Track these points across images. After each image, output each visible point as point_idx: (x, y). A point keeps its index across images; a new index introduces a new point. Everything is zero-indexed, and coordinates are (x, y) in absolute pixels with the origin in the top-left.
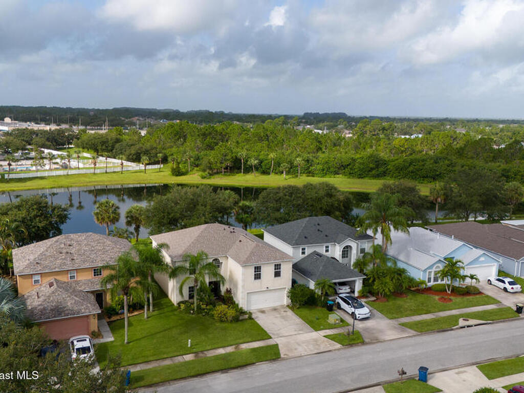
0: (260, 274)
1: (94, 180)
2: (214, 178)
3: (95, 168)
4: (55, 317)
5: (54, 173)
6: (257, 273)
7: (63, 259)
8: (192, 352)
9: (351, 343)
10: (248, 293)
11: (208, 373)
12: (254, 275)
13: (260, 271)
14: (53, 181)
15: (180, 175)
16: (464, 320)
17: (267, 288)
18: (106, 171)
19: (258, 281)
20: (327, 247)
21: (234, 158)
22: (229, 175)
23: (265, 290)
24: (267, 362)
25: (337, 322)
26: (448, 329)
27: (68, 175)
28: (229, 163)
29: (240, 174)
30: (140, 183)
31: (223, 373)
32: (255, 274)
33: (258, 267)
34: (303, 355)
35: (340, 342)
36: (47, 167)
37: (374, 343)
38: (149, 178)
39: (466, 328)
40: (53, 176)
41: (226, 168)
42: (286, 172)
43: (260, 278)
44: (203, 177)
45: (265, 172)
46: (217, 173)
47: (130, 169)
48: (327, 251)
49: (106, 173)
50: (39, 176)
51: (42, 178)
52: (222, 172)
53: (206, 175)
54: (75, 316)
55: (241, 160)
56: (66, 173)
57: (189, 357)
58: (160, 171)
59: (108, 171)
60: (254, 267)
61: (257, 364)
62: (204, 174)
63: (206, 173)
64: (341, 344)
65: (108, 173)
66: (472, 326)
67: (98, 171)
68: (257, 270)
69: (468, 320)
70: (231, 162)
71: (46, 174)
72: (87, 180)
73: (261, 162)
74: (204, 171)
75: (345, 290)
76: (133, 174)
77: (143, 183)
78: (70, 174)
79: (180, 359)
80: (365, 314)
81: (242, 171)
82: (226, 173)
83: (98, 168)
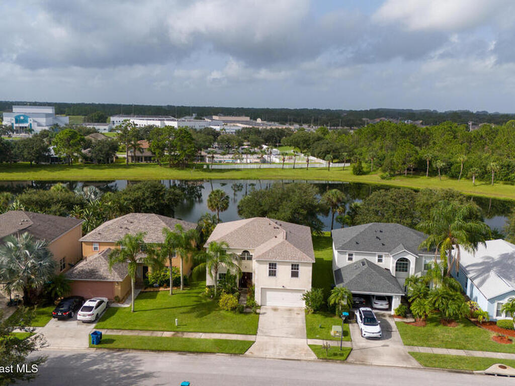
0: (275, 271)
1: (279, 174)
2: (394, 180)
3: (283, 164)
4: (86, 278)
5: (249, 166)
6: (272, 269)
7: (119, 233)
8: (174, 330)
9: (328, 358)
10: (262, 288)
11: (166, 351)
12: (268, 271)
13: (275, 268)
14: (246, 173)
15: (361, 175)
16: (500, 366)
17: (283, 287)
18: (294, 166)
19: (272, 278)
20: (380, 256)
21: (418, 159)
22: (412, 177)
23: (280, 288)
24: (227, 355)
25: (338, 334)
26: (468, 371)
27: (260, 168)
28: (412, 165)
29: (424, 177)
30: (319, 180)
31: (179, 354)
32: (270, 271)
33: (273, 264)
34: (267, 357)
35: (317, 354)
36: (245, 161)
37: (356, 364)
38: (330, 176)
39: (496, 377)
40: (248, 169)
41: (408, 169)
42: (475, 178)
43: (275, 275)
44: (383, 178)
45: (454, 177)
46: (400, 174)
47: (317, 166)
48: (380, 261)
49: (294, 168)
50: (236, 168)
51: (238, 170)
52: (405, 174)
53: (387, 175)
54: (102, 280)
55: (426, 162)
56: (258, 167)
57: (167, 334)
58: (344, 170)
59: (295, 167)
60: (268, 263)
61: (217, 354)
62: (385, 175)
63: (387, 173)
64: (317, 356)
65: (296, 169)
66: (506, 376)
67: (286, 166)
68: (271, 267)
69: (505, 368)
70: (415, 163)
71: (242, 167)
72: (274, 174)
73: (452, 165)
74: (384, 171)
75: (381, 305)
76: (317, 171)
77: (323, 180)
78: (262, 167)
79: (159, 334)
80: (373, 333)
81: (427, 173)
82: (409, 175)
83: (286, 164)
